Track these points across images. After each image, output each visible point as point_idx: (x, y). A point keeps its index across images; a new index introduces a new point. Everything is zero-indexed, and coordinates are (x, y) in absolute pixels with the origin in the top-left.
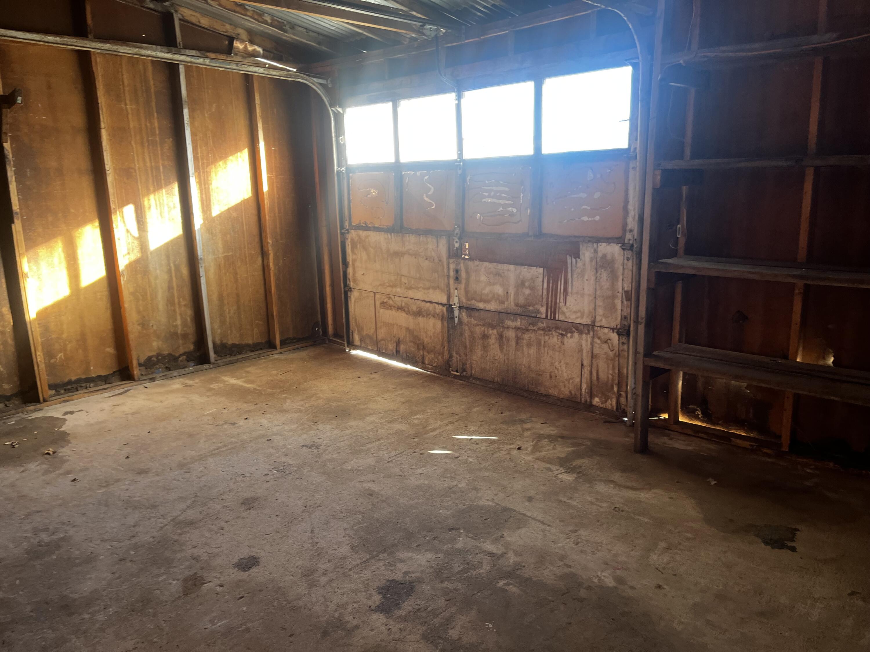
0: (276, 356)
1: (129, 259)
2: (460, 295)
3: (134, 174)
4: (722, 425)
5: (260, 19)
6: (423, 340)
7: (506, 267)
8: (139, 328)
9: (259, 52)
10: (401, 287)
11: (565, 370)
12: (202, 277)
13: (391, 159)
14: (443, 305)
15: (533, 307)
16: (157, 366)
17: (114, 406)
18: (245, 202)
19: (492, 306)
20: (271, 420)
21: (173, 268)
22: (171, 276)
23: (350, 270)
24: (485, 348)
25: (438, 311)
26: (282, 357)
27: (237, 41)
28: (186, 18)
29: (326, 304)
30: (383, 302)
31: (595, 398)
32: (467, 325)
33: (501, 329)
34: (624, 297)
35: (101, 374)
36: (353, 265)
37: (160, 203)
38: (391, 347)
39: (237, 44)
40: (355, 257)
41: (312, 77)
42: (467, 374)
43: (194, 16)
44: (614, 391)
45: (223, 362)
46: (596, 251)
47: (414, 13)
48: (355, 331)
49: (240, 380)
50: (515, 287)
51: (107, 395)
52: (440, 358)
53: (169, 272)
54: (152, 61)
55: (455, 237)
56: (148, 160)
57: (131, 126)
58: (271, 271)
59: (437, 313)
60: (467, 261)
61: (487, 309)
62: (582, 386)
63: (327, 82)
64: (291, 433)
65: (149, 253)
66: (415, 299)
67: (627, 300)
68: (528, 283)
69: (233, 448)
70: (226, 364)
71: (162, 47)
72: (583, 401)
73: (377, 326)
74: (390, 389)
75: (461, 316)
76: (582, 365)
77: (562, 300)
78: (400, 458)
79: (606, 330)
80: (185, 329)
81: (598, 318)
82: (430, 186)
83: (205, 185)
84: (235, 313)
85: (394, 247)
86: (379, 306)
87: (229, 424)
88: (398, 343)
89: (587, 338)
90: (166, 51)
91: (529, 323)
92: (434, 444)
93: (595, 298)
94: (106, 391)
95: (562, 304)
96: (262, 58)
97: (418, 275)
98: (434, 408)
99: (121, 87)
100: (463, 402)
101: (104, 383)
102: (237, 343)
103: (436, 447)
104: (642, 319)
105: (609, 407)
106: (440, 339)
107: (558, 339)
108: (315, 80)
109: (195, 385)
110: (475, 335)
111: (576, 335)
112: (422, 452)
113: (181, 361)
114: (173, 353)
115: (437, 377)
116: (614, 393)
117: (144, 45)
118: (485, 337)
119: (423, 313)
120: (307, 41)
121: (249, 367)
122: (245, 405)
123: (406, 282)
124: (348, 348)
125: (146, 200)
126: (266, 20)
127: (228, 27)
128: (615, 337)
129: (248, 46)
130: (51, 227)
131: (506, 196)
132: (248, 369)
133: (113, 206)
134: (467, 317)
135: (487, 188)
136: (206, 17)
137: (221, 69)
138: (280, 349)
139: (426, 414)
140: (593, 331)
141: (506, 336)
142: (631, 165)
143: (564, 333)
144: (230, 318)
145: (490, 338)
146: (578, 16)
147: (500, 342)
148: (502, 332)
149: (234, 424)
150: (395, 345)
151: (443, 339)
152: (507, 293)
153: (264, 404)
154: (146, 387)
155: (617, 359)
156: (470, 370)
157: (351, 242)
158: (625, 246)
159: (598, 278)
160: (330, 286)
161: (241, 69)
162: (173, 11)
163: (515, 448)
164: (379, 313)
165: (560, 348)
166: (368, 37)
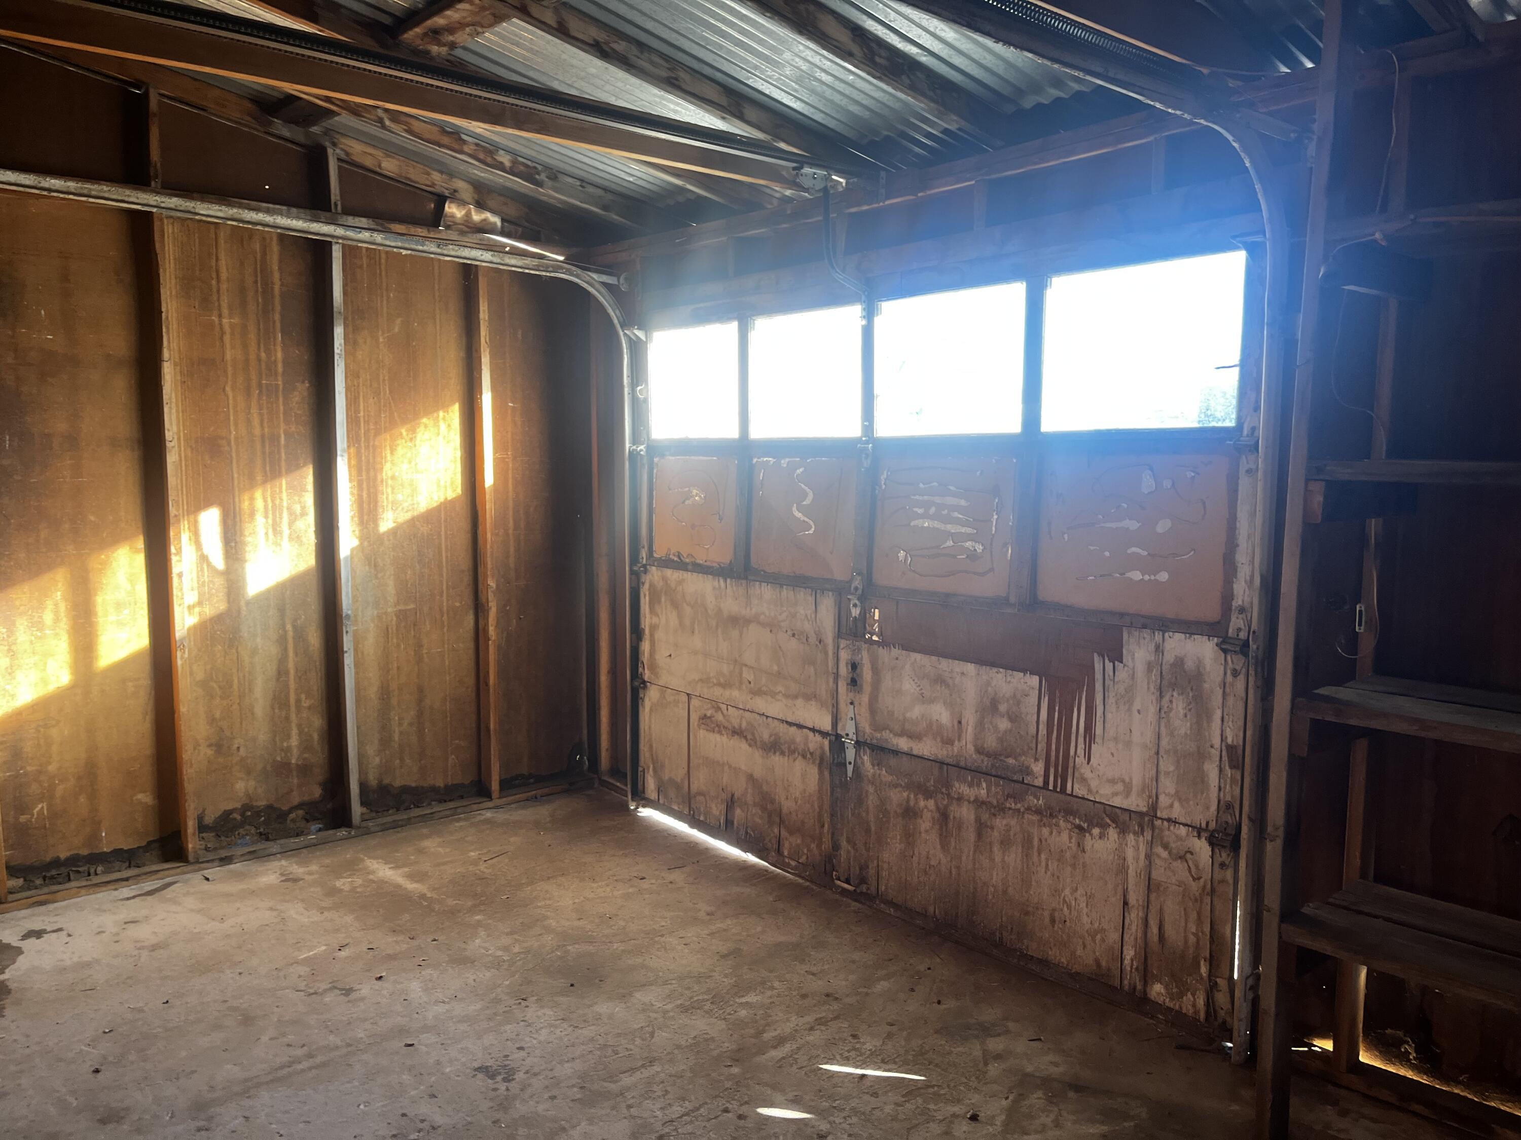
0: (488, 814)
1: (200, 614)
2: (858, 717)
3: (227, 448)
4: (1467, 1087)
5: (489, 160)
6: (780, 803)
7: (958, 666)
8: (210, 752)
9: (495, 224)
10: (740, 689)
11: (1085, 910)
12: (346, 652)
13: (732, 432)
14: (824, 734)
15: (1015, 758)
16: (241, 831)
17: (126, 923)
18: (447, 506)
19: (927, 748)
20: (430, 985)
21: (290, 634)
22: (286, 649)
23: (645, 646)
24: (909, 837)
25: (812, 747)
26: (501, 816)
27: (450, 202)
28: (354, 158)
29: (599, 709)
30: (705, 715)
31: (1153, 983)
32: (873, 783)
33: (943, 799)
34: (1225, 758)
35: (122, 847)
36: (652, 635)
37: (274, 505)
38: (717, 810)
39: (453, 210)
40: (655, 620)
41: (590, 271)
42: (868, 889)
43: (370, 154)
44: (1201, 975)
45: (378, 825)
46: (1159, 650)
47: (782, 145)
48: (649, 768)
49: (400, 871)
50: (976, 712)
51: (126, 892)
52: (813, 846)
53: (282, 640)
54: (281, 237)
55: (852, 594)
56: (256, 422)
57: (228, 356)
58: (490, 642)
59: (811, 751)
60: (876, 646)
61: (915, 752)
62: (1125, 952)
63: (619, 281)
64: (463, 1027)
65: (243, 603)
66: (767, 717)
67: (1231, 767)
68: (1006, 705)
69: (324, 1065)
70: (385, 828)
71: (302, 210)
72: (1126, 988)
73: (691, 765)
74: (702, 915)
75: (859, 761)
76: (1126, 903)
77: (1080, 751)
78: (689, 1128)
79: (1183, 831)
80: (306, 755)
81: (1164, 800)
82: (806, 488)
83: (368, 471)
84: (411, 724)
85: (731, 606)
86: (696, 724)
87: (339, 992)
88: (731, 803)
89: (1137, 842)
90: (309, 218)
91: (1006, 793)
92: (775, 1087)
93: (1157, 753)
94: (125, 883)
95: (1080, 760)
96: (498, 235)
97: (775, 668)
98: (788, 976)
99: (214, 282)
100: (853, 962)
101: (127, 864)
102: (413, 785)
103: (779, 1097)
104: (1277, 829)
105: (1188, 1009)
106: (816, 807)
107: (1070, 838)
108: (595, 276)
109: (307, 877)
110: (889, 808)
111: (1112, 833)
112: (744, 1110)
113: (293, 821)
114: (276, 805)
115: (807, 887)
116: (1202, 978)
117: (264, 205)
118: (910, 813)
119: (783, 747)
120: (581, 202)
121: (427, 837)
122: (390, 939)
123: (751, 678)
124: (634, 804)
125: (246, 497)
126: (501, 163)
127: (436, 176)
128: (1202, 848)
129: (473, 213)
130: (44, 550)
131: (961, 516)
132: (427, 843)
133: (172, 510)
134: (873, 765)
135: (921, 498)
136: (394, 158)
137: (404, 252)
138: (500, 798)
139: (769, 993)
140: (1153, 828)
141: (954, 818)
142: (1244, 465)
143: (1085, 825)
144: (401, 733)
145: (922, 817)
146: (1125, 148)
147: (941, 828)
148: (946, 807)
149: (348, 992)
150: (724, 807)
151: (821, 807)
152: (960, 722)
153: (429, 940)
154: (207, 879)
155: (1208, 900)
156: (874, 883)
157: (649, 589)
158: (1226, 645)
159: (1165, 709)
160: (609, 672)
161: (445, 252)
162: (327, 144)
163: (964, 1117)
164: (696, 737)
165: (1074, 857)
166: (699, 197)
